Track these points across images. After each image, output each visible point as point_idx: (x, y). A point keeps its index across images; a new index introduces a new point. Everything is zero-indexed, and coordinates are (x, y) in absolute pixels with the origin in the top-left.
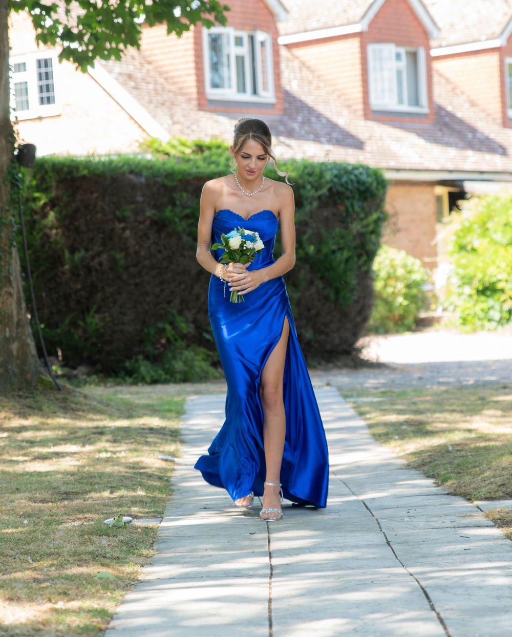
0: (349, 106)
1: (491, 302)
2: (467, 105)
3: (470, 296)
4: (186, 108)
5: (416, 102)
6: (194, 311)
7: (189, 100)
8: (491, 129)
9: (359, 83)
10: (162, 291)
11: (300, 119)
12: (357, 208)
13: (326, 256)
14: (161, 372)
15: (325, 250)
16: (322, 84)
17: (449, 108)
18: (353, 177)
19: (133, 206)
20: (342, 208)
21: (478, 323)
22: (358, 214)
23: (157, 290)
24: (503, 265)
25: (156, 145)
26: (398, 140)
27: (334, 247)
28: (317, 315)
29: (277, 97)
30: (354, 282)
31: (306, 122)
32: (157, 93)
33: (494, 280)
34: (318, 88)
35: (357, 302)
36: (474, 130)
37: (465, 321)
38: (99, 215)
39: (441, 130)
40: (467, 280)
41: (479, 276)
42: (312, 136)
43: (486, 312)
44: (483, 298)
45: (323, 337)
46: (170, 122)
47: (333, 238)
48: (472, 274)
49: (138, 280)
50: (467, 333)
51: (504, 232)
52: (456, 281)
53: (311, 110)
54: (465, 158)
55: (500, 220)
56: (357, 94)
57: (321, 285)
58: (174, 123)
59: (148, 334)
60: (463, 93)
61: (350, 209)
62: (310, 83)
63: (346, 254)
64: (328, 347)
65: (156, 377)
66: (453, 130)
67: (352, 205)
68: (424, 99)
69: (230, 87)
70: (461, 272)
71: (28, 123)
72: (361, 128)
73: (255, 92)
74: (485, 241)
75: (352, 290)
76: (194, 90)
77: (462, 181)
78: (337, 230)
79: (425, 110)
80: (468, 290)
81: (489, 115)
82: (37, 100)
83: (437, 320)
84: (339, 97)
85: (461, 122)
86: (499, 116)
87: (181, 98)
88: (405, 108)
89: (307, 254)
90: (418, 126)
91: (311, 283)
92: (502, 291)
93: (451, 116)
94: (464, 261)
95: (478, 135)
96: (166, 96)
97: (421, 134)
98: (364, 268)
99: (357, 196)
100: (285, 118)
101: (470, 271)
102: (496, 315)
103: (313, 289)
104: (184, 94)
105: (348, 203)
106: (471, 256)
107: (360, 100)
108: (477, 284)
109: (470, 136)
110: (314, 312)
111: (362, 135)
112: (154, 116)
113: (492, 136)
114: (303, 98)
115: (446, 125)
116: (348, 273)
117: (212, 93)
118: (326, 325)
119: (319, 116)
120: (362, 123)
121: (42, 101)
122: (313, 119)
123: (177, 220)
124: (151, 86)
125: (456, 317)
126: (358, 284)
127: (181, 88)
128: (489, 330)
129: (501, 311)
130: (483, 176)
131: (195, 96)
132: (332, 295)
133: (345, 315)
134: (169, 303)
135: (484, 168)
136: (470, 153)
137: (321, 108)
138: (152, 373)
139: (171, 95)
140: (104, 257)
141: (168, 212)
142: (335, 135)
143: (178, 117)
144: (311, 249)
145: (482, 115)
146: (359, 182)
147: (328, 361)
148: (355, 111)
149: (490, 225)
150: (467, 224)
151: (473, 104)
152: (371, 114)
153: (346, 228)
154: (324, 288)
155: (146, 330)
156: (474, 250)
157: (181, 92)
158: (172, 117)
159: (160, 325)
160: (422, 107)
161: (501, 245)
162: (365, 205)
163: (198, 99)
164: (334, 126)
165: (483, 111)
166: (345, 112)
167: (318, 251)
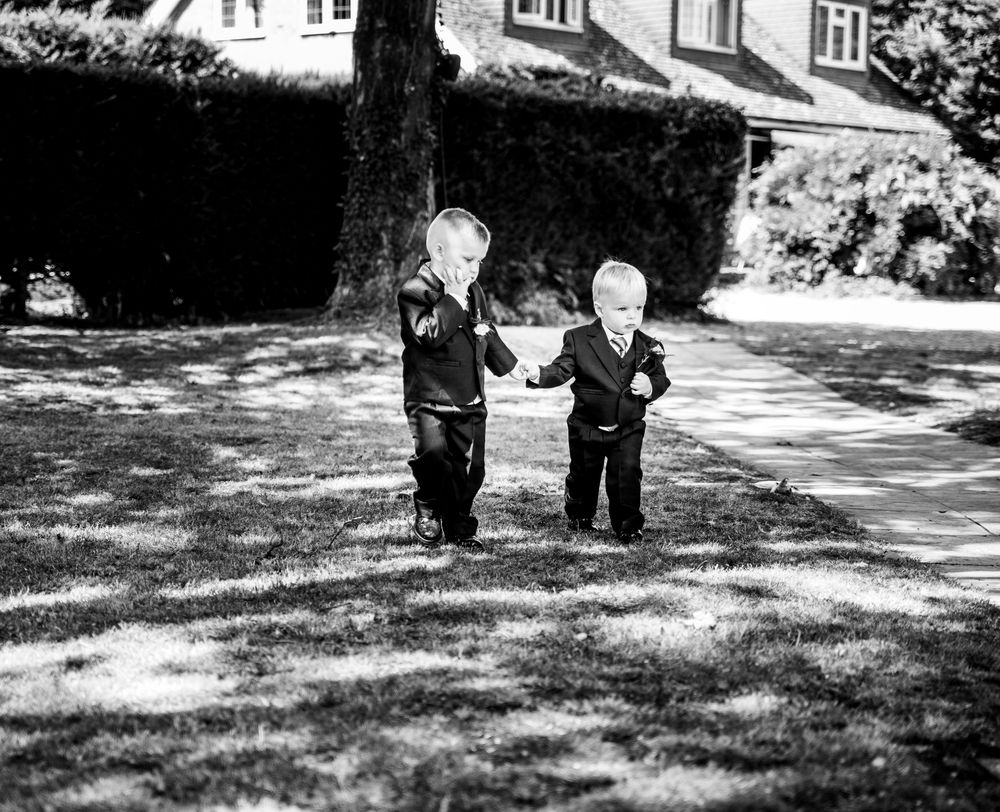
0: (655, 42)
1: (802, 261)
2: (773, 49)
3: (780, 253)
4: (492, 33)
5: (723, 40)
6: (547, 250)
7: (495, 24)
8: (798, 76)
9: (668, 18)
10: (517, 226)
11: (606, 52)
12: (717, 151)
13: (684, 199)
14: (512, 314)
15: (684, 194)
16: (627, 16)
17: (755, 51)
18: (715, 116)
19: (494, 133)
20: (701, 149)
21: (787, 283)
22: (718, 156)
23: (512, 225)
24: (819, 222)
25: (496, 69)
26: (705, 81)
27: (692, 191)
28: (670, 262)
29: (584, 27)
30: (709, 229)
31: (612, 56)
32: (462, 15)
33: (808, 237)
34: (623, 20)
35: (709, 252)
36: (780, 76)
37: (773, 280)
38: (458, 140)
39: (747, 73)
40: (777, 236)
41: (792, 232)
42: (618, 71)
43: (796, 271)
44: (793, 256)
45: (672, 288)
46: (476, 46)
47: (691, 181)
48: (784, 230)
49: (494, 213)
50: (775, 292)
51: (823, 188)
52: (765, 236)
53: (617, 44)
54: (772, 106)
55: (819, 173)
56: (666, 30)
57: (675, 231)
58: (481, 47)
59: (500, 272)
60: (768, 35)
61: (710, 151)
62: (615, 14)
63: (704, 199)
64: (677, 298)
65: (507, 319)
66: (759, 75)
67: (713, 147)
68: (732, 40)
69: (538, 12)
70: (773, 227)
71: (320, 38)
72: (668, 66)
73: (563, 20)
74: (801, 195)
75: (706, 239)
76: (501, 14)
77: (771, 129)
78: (696, 173)
79: (733, 51)
80: (778, 247)
81: (795, 61)
82: (331, 14)
83: (742, 277)
84: (645, 30)
85: (767, 66)
86: (806, 62)
87: (486, 22)
88: (712, 47)
89: (664, 196)
90: (724, 68)
91: (665, 228)
92: (817, 250)
93: (757, 59)
94: (776, 216)
95: (785, 82)
96: (471, 19)
97: (728, 76)
98: (720, 216)
99: (718, 137)
100: (591, 51)
101: (783, 227)
102: (808, 276)
103: (667, 236)
104: (490, 18)
105: (708, 144)
106: (784, 211)
107: (668, 36)
108: (788, 240)
109: (776, 82)
110: (665, 259)
111: (669, 74)
112: (460, 39)
113: (798, 84)
114: (609, 29)
115: (752, 68)
116: (704, 220)
117: (520, 18)
118: (676, 274)
119: (625, 50)
120: (669, 60)
121: (336, 15)
122: (620, 54)
123: (537, 150)
124: (456, 6)
125: (765, 275)
126: (712, 233)
127: (486, 11)
128: (798, 291)
129: (812, 271)
130: (791, 125)
131: (501, 20)
132: (686, 244)
133: (696, 265)
134: (523, 239)
135: (792, 117)
136: (777, 100)
137: (626, 42)
138: (503, 314)
139: (476, 17)
140: (461, 185)
141: (529, 142)
142: (642, 72)
143: (484, 41)
144: (670, 192)
145: (788, 60)
146: (722, 121)
147: (675, 313)
148: (661, 48)
149: (807, 178)
150: (782, 176)
151: (779, 48)
152: (678, 52)
153: (705, 171)
154: (678, 235)
155: (497, 268)
156: (787, 205)
157: (486, 15)
158: (478, 40)
159: (513, 263)
160: (730, 47)
161: (819, 200)
162: (726, 148)
163: (505, 23)
164: (640, 62)
165: (790, 56)
166: (651, 48)
167: (676, 194)
